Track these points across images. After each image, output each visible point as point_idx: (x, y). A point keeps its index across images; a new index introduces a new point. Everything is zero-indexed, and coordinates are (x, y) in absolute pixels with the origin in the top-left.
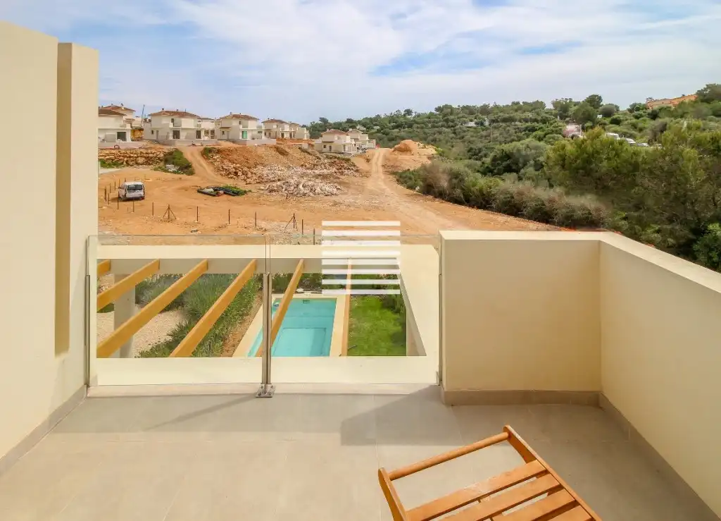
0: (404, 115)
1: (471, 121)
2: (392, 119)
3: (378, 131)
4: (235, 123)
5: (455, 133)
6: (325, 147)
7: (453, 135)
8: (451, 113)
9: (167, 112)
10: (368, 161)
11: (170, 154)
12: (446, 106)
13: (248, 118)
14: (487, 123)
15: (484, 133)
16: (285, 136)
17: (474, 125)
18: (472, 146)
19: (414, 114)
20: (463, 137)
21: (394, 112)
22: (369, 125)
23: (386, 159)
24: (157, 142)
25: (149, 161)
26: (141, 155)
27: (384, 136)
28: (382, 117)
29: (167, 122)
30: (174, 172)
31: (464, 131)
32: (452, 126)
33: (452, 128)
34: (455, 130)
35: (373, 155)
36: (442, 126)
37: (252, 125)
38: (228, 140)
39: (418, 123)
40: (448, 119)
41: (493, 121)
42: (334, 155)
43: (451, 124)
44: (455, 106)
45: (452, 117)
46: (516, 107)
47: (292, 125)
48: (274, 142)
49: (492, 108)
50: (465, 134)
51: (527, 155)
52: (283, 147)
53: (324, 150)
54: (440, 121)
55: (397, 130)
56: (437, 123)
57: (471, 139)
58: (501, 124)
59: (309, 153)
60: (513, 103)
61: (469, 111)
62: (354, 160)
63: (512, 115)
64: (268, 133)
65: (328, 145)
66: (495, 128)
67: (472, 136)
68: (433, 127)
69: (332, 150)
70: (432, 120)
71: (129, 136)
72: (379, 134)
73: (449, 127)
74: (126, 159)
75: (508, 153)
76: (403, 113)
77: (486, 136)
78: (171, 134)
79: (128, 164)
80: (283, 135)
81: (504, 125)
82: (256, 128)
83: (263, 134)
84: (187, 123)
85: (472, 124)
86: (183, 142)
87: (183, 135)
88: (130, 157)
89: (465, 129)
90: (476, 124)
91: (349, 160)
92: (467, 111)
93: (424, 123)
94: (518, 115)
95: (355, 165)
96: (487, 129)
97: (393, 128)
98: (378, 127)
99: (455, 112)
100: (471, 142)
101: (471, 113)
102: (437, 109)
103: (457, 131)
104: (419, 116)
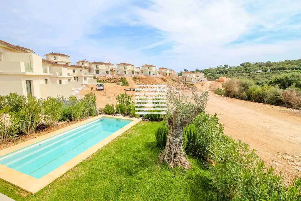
0: (224, 68)
1: (260, 69)
2: (218, 69)
3: (210, 75)
4: (147, 68)
5: (249, 75)
6: (183, 79)
7: (249, 77)
8: (249, 66)
9: (122, 63)
10: (202, 85)
11: (122, 79)
12: (246, 63)
13: (152, 66)
14: (269, 71)
15: (267, 75)
16: (167, 74)
17: (261, 72)
18: (259, 82)
19: (229, 67)
20: (254, 77)
21: (219, 66)
22: (206, 72)
23: (211, 85)
24: (119, 75)
25: (115, 81)
26: (112, 79)
27: (213, 77)
28: (213, 68)
29: (122, 68)
30: (122, 85)
31: (255, 75)
32: (249, 72)
33: (249, 73)
34: (250, 74)
35: (205, 83)
36: (243, 72)
37: (153, 69)
38: (144, 75)
39: (230, 71)
40: (247, 69)
41: (273, 69)
42: (187, 82)
43: (248, 71)
44: (251, 62)
45: (249, 68)
46: (287, 62)
47: (170, 70)
48: (161, 76)
49: (272, 63)
50: (255, 76)
52: (165, 78)
53: (183, 80)
54: (242, 70)
55: (219, 74)
56: (240, 71)
57: (259, 78)
58: (277, 71)
59: (176, 81)
60: (286, 61)
61: (260, 65)
62: (195, 85)
63: (284, 66)
64: (160, 73)
65: (184, 78)
66: (273, 73)
67: (259, 77)
68: (238, 72)
69: (186, 80)
70: (238, 69)
71: (109, 72)
73: (246, 73)
74: (108, 80)
76: (223, 67)
77: (267, 77)
78: (123, 72)
79: (108, 82)
80: (166, 74)
81: (279, 71)
82: (155, 70)
83: (158, 73)
84: (129, 68)
85: (260, 71)
86: (127, 75)
87: (127, 73)
88: (109, 80)
89: (256, 74)
90: (262, 71)
91: (193, 85)
92: (258, 65)
93: (233, 71)
94: (287, 66)
95: (195, 87)
96: (268, 73)
97: (218, 73)
98: (210, 73)
99: (251, 65)
100: (258, 80)
101: (260, 66)
102: (241, 65)
103: (251, 75)
104: (231, 68)
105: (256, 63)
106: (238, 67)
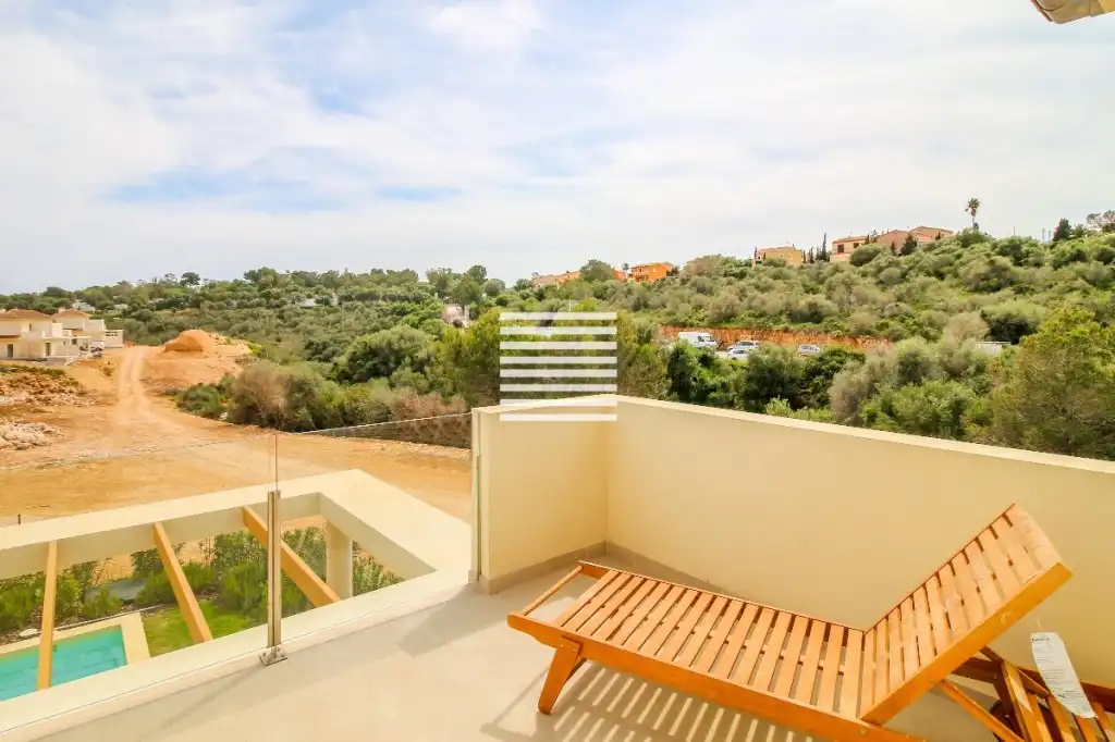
0: (183, 283)
1: (309, 297)
2: (156, 289)
3: (125, 314)
5: (281, 317)
7: (279, 321)
8: (275, 283)
10: (108, 372)
12: (265, 272)
14: (335, 302)
15: (331, 317)
17: (315, 304)
18: (313, 339)
19: (201, 283)
20: (296, 324)
21: (161, 276)
22: (100, 301)
23: (147, 365)
27: (140, 323)
28: (135, 285)
31: (299, 315)
32: (278, 306)
33: (277, 310)
34: (283, 311)
35: (120, 360)
36: (259, 305)
39: (210, 299)
40: (269, 292)
41: (344, 299)
42: (22, 364)
43: (273, 301)
44: (281, 271)
45: (275, 290)
46: (376, 278)
49: (342, 277)
50: (297, 319)
51: (401, 350)
54: (254, 297)
55: (167, 312)
56: (249, 299)
57: (310, 327)
58: (356, 303)
60: (374, 271)
61: (306, 281)
62: (72, 373)
63: (373, 290)
66: (347, 309)
67: (311, 323)
68: (241, 306)
69: (16, 353)
70: (239, 293)
72: (127, 321)
73: (270, 307)
75: (373, 347)
76: (179, 279)
77: (333, 324)
81: (360, 303)
85: (311, 303)
89: (300, 311)
90: (317, 302)
91: (60, 373)
92: (302, 281)
93: (223, 299)
94: (380, 290)
95: (76, 384)
96: (336, 311)
97: (160, 307)
98: (125, 306)
99: (281, 281)
100: (309, 333)
101: (309, 285)
102: (248, 276)
103: (285, 315)
104: (212, 286)
105: (296, 274)
106: (238, 283)
